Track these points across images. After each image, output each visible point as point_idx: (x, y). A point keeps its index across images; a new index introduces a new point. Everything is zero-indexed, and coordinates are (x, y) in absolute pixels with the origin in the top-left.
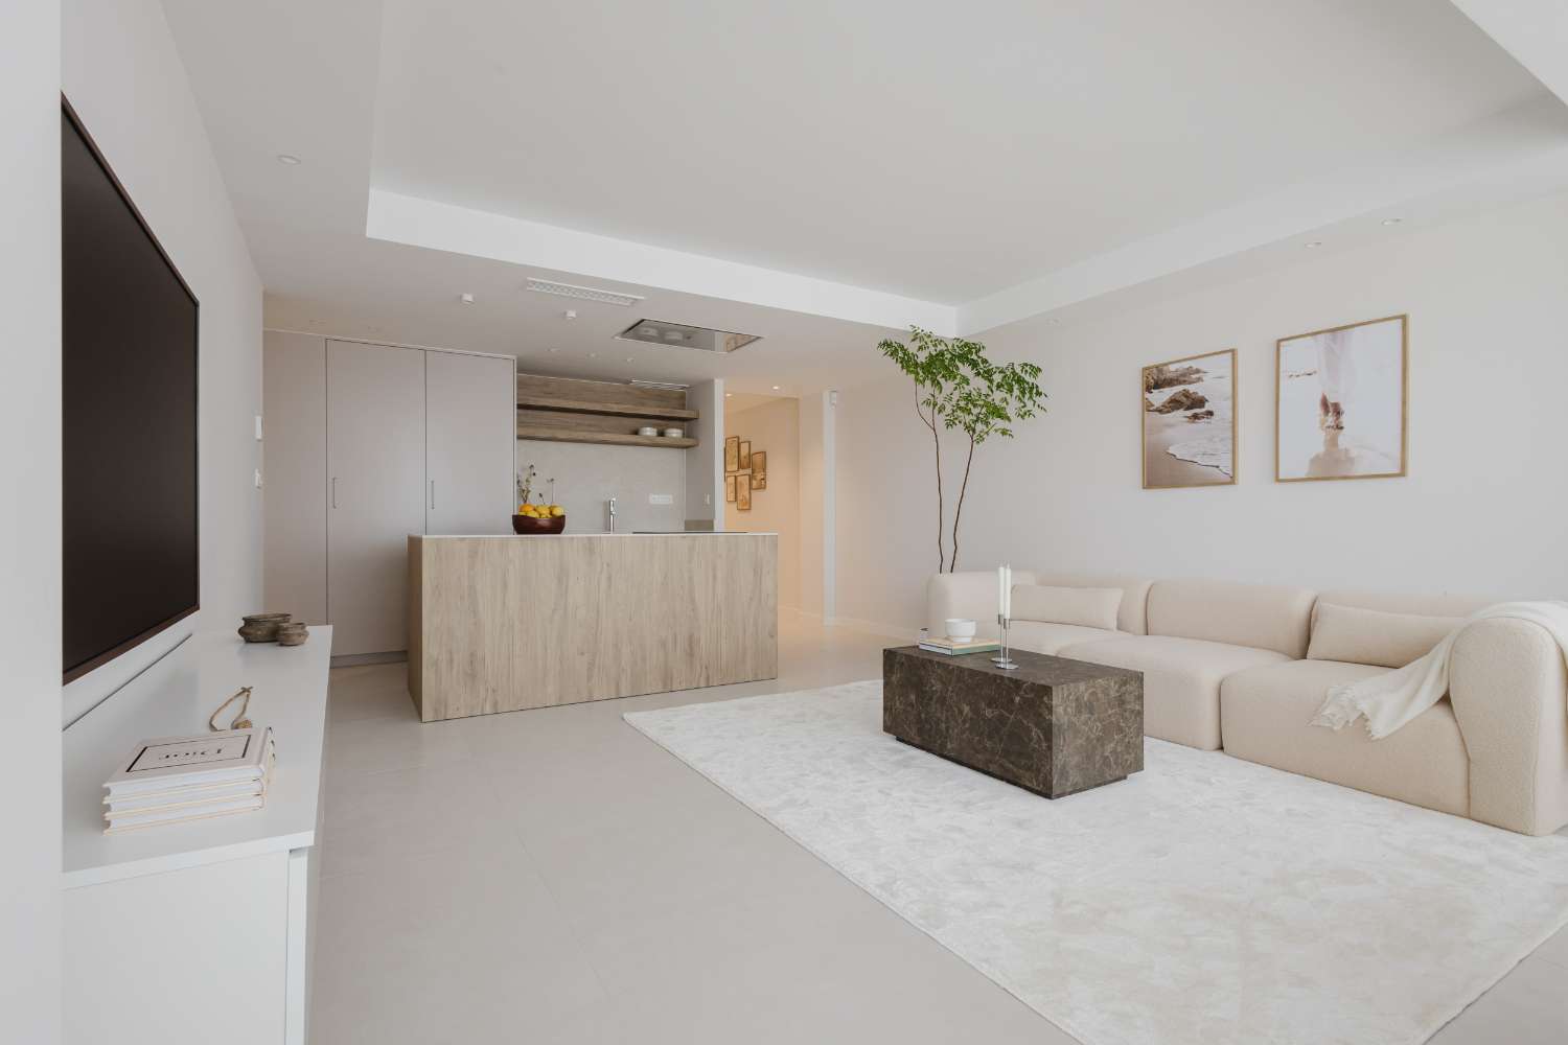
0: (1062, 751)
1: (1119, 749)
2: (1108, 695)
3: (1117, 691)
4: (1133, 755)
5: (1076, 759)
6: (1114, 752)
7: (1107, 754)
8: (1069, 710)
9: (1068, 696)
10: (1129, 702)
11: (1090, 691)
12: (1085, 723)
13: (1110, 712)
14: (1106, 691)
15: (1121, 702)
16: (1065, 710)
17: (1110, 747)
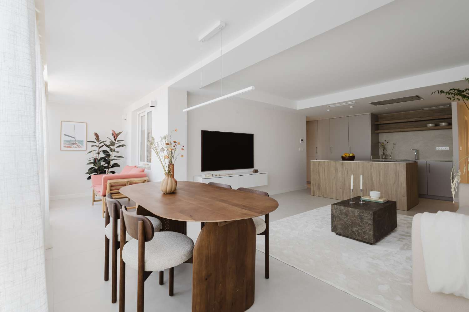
0: (335, 222)
1: (360, 231)
2: (354, 213)
3: (358, 214)
4: (367, 236)
5: (340, 226)
6: (357, 231)
7: (354, 230)
8: (337, 212)
9: (337, 209)
10: (365, 219)
11: (346, 210)
12: (344, 218)
13: (355, 219)
14: (353, 213)
15: (361, 218)
16: (336, 212)
17: (355, 229)
